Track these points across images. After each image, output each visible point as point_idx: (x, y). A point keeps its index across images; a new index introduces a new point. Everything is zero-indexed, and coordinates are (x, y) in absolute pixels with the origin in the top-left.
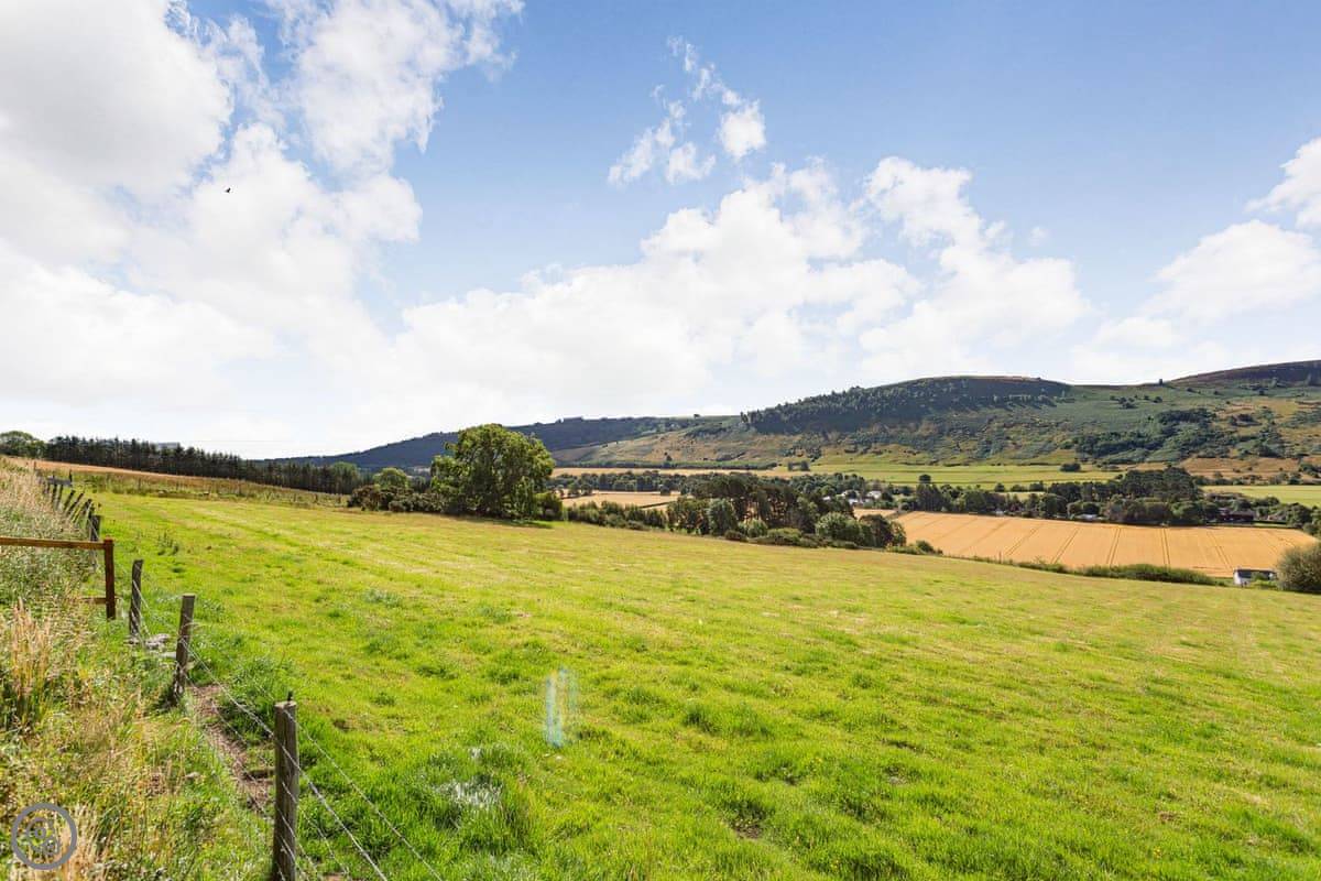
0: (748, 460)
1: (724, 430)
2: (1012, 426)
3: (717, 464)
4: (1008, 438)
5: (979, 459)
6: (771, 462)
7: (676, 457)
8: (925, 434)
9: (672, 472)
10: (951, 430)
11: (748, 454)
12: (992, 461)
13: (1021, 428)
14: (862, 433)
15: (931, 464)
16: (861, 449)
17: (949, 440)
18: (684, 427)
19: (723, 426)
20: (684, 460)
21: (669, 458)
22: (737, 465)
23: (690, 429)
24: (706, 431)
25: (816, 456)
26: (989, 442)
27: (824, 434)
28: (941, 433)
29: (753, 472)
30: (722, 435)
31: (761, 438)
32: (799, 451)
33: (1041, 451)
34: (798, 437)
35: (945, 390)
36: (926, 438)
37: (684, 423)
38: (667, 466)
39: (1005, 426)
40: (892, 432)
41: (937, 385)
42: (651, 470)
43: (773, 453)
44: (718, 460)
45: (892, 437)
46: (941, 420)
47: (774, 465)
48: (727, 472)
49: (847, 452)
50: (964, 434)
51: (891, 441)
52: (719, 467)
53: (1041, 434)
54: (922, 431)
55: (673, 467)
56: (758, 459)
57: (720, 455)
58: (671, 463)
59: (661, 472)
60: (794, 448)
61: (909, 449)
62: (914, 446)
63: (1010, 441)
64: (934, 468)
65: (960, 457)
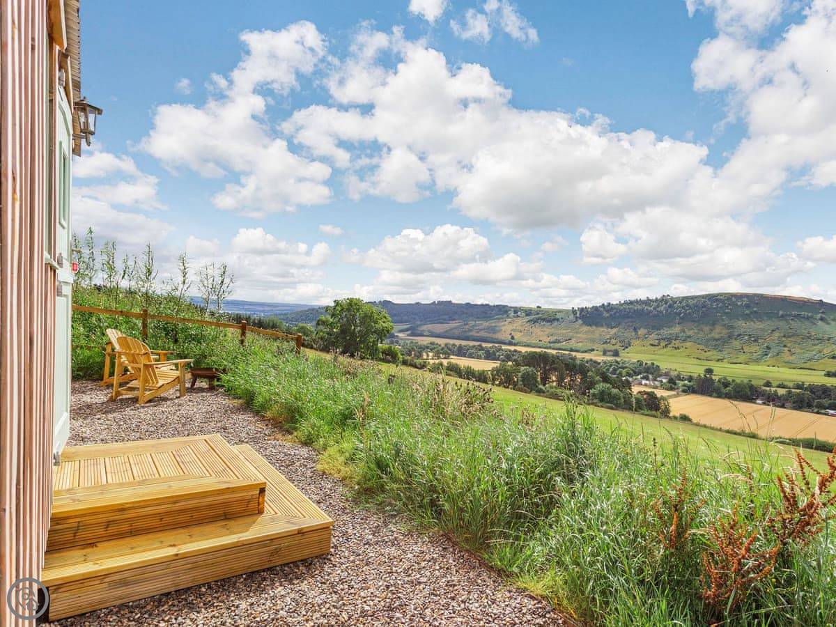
0: (573, 344)
1: (558, 320)
2: (789, 337)
3: (549, 345)
4: (785, 346)
5: (757, 361)
6: (590, 348)
7: (518, 336)
8: (717, 336)
9: (512, 348)
10: (739, 335)
11: (573, 340)
12: (768, 363)
13: (799, 339)
14: (665, 332)
15: (718, 360)
16: (663, 344)
17: (736, 344)
18: (527, 315)
19: (557, 317)
20: (525, 340)
21: (513, 338)
22: (563, 347)
23: (532, 317)
24: (544, 320)
25: (627, 345)
26: (768, 348)
27: (635, 329)
28: (730, 337)
29: (574, 354)
30: (556, 323)
31: (586, 328)
32: (613, 341)
33: (810, 360)
34: (614, 330)
35: (739, 304)
36: (717, 340)
37: (528, 312)
38: (510, 344)
39: (784, 336)
40: (690, 333)
41: (734, 299)
42: (497, 345)
43: (593, 341)
44: (549, 342)
45: (689, 337)
46: (732, 327)
47: (593, 350)
48: (554, 352)
49: (652, 345)
50: (749, 339)
51: (689, 340)
52: (550, 348)
53: (814, 345)
54: (715, 335)
55: (515, 345)
56: (580, 344)
57: (553, 339)
58: (513, 341)
59: (504, 347)
60: (610, 339)
61: (701, 347)
62: (706, 345)
63: (786, 349)
64: (720, 364)
65: (742, 358)
